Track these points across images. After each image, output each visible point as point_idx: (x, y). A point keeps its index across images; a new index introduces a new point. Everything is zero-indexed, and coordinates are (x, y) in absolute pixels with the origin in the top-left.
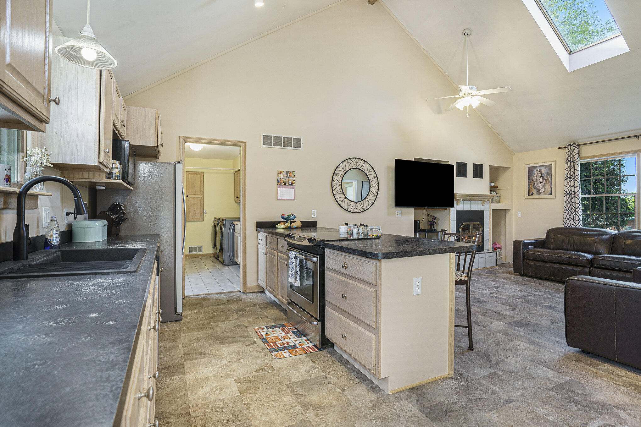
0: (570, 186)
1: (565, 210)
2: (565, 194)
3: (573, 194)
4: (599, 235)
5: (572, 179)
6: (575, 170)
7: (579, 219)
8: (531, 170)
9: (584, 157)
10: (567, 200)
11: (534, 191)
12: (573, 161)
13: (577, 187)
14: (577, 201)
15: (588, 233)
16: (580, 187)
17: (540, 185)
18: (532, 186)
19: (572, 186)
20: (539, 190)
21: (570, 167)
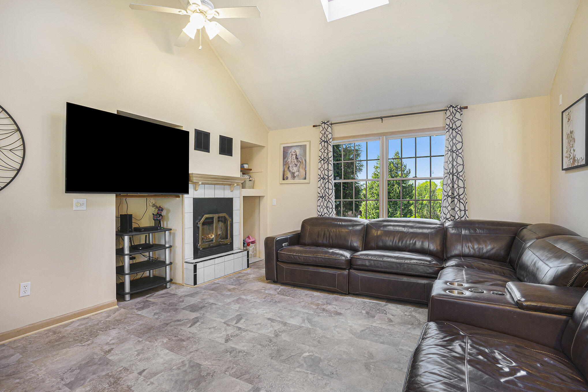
0: (324, 170)
1: (319, 197)
2: (319, 178)
3: (327, 179)
4: (353, 226)
5: (325, 162)
6: (329, 152)
7: (332, 207)
8: (286, 151)
9: (336, 138)
10: (321, 185)
11: (289, 175)
12: (327, 142)
13: (330, 170)
14: (331, 187)
15: (343, 223)
16: (333, 170)
17: (295, 168)
18: (286, 169)
19: (326, 170)
20: (293, 173)
21: (324, 148)
